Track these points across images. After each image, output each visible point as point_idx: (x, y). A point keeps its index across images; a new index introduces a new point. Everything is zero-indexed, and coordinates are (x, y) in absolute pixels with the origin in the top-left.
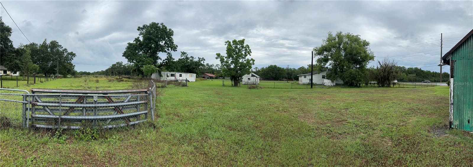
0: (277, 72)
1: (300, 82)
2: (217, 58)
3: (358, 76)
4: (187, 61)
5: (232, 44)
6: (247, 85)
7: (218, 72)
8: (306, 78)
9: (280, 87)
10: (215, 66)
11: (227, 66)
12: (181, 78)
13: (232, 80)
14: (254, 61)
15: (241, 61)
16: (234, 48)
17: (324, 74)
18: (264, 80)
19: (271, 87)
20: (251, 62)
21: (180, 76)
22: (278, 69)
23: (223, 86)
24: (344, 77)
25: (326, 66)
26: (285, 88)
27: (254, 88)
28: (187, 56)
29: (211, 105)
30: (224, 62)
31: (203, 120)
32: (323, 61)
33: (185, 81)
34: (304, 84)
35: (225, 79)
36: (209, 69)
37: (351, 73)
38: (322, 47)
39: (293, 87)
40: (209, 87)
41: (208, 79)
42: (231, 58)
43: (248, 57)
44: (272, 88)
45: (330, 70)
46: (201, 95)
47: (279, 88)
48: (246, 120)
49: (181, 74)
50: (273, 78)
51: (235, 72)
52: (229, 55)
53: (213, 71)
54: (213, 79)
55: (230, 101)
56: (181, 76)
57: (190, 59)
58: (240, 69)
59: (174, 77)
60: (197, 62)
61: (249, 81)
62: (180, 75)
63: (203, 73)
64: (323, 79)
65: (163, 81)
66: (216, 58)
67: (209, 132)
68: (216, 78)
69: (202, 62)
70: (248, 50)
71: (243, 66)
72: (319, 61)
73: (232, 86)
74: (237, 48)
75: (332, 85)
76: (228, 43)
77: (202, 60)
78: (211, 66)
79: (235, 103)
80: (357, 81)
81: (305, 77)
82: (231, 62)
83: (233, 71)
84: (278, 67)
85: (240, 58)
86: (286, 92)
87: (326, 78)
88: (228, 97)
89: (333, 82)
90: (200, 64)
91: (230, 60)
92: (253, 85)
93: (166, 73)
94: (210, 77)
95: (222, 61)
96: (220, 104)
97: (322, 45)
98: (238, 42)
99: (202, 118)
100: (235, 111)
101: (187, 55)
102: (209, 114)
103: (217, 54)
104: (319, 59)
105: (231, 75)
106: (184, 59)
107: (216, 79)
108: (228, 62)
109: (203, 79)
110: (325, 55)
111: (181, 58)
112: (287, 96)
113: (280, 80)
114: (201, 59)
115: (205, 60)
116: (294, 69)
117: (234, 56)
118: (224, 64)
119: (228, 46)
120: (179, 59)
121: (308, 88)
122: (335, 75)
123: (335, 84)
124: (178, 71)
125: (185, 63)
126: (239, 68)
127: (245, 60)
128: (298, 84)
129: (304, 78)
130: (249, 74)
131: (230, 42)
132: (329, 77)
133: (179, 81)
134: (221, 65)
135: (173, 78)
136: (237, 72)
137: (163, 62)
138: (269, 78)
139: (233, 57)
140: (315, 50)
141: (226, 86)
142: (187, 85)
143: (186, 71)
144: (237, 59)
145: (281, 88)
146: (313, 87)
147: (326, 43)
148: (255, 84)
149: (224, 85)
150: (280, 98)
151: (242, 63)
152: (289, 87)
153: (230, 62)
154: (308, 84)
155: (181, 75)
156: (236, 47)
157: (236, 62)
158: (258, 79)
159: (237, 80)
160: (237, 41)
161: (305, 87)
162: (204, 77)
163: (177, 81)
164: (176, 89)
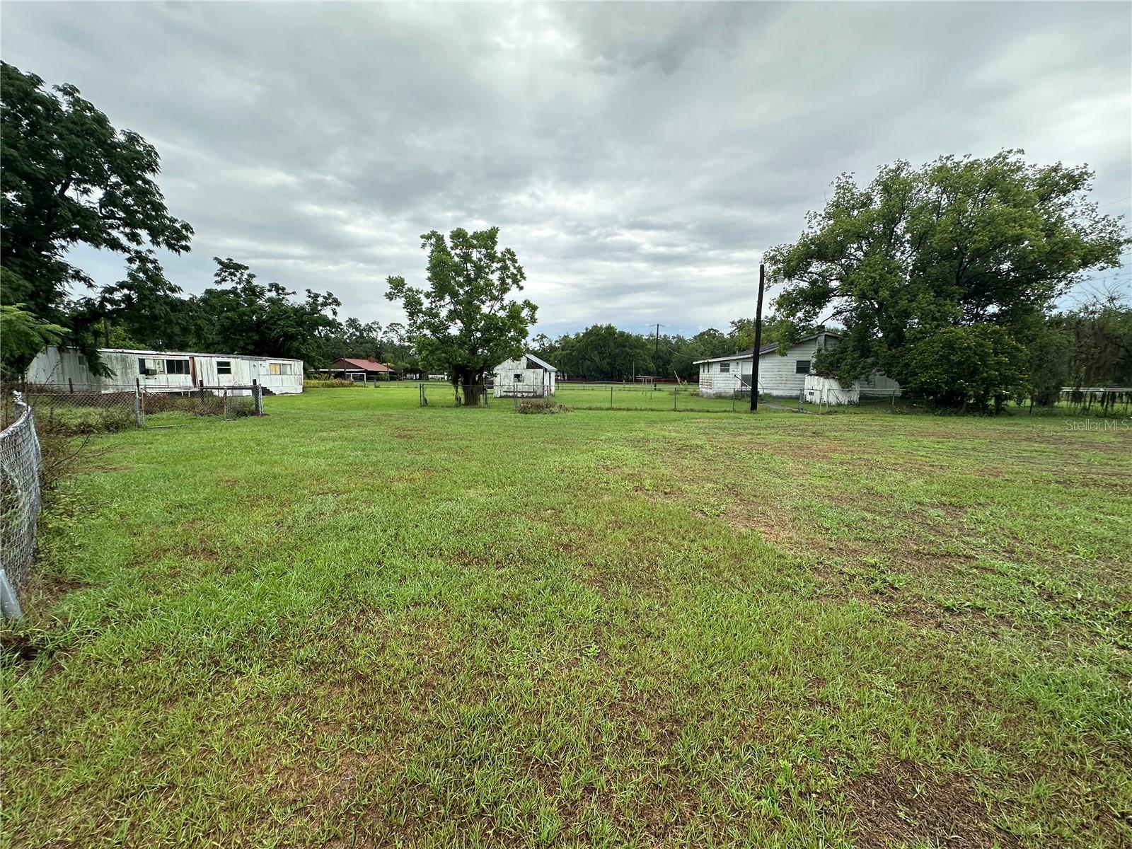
0: (617, 351)
1: (703, 389)
2: (390, 297)
3: (991, 360)
4: (251, 303)
5: (452, 244)
6: (512, 400)
7: (400, 352)
8: (728, 371)
9: (630, 407)
10: (383, 330)
11: (435, 329)
12: (226, 380)
13: (455, 382)
14: (534, 308)
15: (485, 309)
16: (457, 259)
17: (809, 354)
18: (571, 379)
19: (599, 405)
20: (525, 313)
21: (220, 371)
22: (620, 340)
23: (422, 406)
24: (907, 365)
25: (816, 322)
26: (652, 410)
27: (538, 409)
28: (248, 282)
29: (378, 482)
30: (420, 311)
31: (345, 543)
32: (805, 300)
33: (249, 392)
34: (719, 397)
35: (427, 379)
36: (360, 340)
37: (950, 346)
38: (805, 244)
39: (680, 406)
40: (365, 412)
41: (359, 383)
42: (448, 299)
43: (513, 295)
44: (602, 409)
45: (832, 336)
46: (330, 445)
47: (628, 410)
48: (521, 525)
49: (226, 360)
50: (602, 372)
51: (464, 352)
52: (442, 286)
53: (377, 351)
54: (378, 380)
55: (456, 458)
56: (228, 371)
57: (268, 295)
58: (485, 342)
59: (189, 377)
60: (302, 308)
61: (520, 386)
62: (219, 364)
63: (336, 359)
64: (799, 376)
65: (117, 398)
66: (386, 295)
67: (374, 586)
68: (394, 376)
69: (327, 312)
70: (512, 268)
71: (497, 329)
72: (787, 302)
73: (458, 404)
74: (471, 261)
75: (844, 399)
76: (433, 241)
77: (324, 305)
78: (370, 329)
79: (474, 466)
80: (989, 383)
81: (725, 367)
82: (450, 311)
83: (456, 346)
84: (622, 334)
85: (483, 298)
86: (655, 422)
87: (814, 372)
88: (444, 444)
89: (846, 386)
90: (320, 321)
91: (443, 306)
92: (534, 400)
93: (134, 356)
94: (369, 373)
95: (413, 305)
96: (417, 475)
97: (804, 236)
98: (473, 237)
99: (339, 539)
100: (477, 495)
101: (251, 276)
102: (371, 517)
103: (390, 280)
104: (789, 293)
105: (450, 363)
106: (234, 291)
107: (392, 379)
108: (437, 315)
109: (337, 381)
110: (815, 276)
111: (219, 288)
112: (664, 437)
113: (629, 381)
114: (320, 300)
115: (338, 304)
116: (679, 337)
117: (461, 292)
118: (425, 322)
119: (432, 252)
120: (209, 292)
121: (739, 412)
122: (861, 357)
123: (855, 398)
124: (209, 348)
125: (244, 314)
126: (479, 335)
127: (503, 308)
128: (697, 395)
129: (722, 371)
130: (517, 357)
131: (440, 239)
132: (826, 368)
133: (216, 392)
134: (410, 325)
135: (181, 381)
136: (473, 351)
137: (104, 299)
138: (587, 374)
139: (454, 295)
140: (773, 258)
141: (433, 406)
142: (262, 410)
143: (251, 347)
144: (470, 303)
145: (636, 409)
146: (759, 406)
147: (824, 223)
148: (541, 397)
149: (425, 404)
150: (637, 443)
151: (490, 318)
152: (666, 407)
153: (444, 313)
154: (738, 396)
155: (228, 364)
156: (466, 258)
157: (467, 313)
158: (550, 377)
159: (475, 383)
160: (470, 233)
161: (728, 405)
162: (340, 375)
163: (203, 392)
164: (199, 429)
